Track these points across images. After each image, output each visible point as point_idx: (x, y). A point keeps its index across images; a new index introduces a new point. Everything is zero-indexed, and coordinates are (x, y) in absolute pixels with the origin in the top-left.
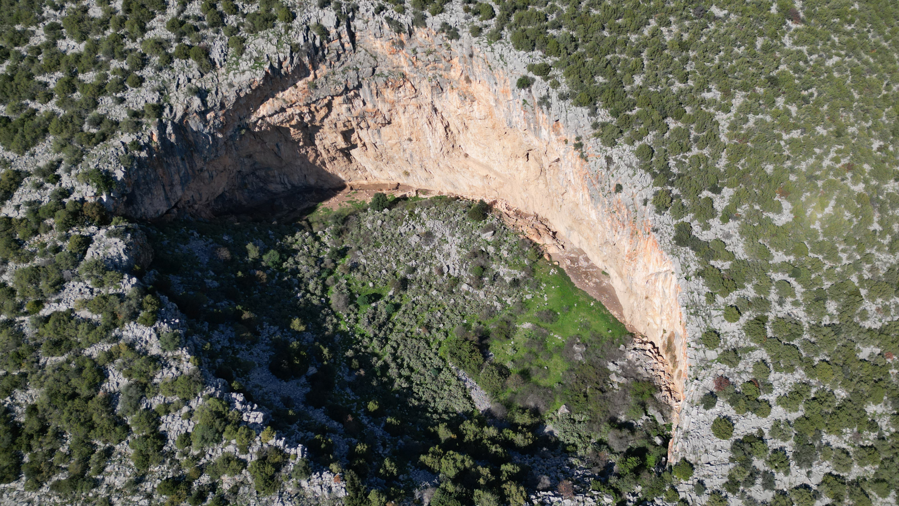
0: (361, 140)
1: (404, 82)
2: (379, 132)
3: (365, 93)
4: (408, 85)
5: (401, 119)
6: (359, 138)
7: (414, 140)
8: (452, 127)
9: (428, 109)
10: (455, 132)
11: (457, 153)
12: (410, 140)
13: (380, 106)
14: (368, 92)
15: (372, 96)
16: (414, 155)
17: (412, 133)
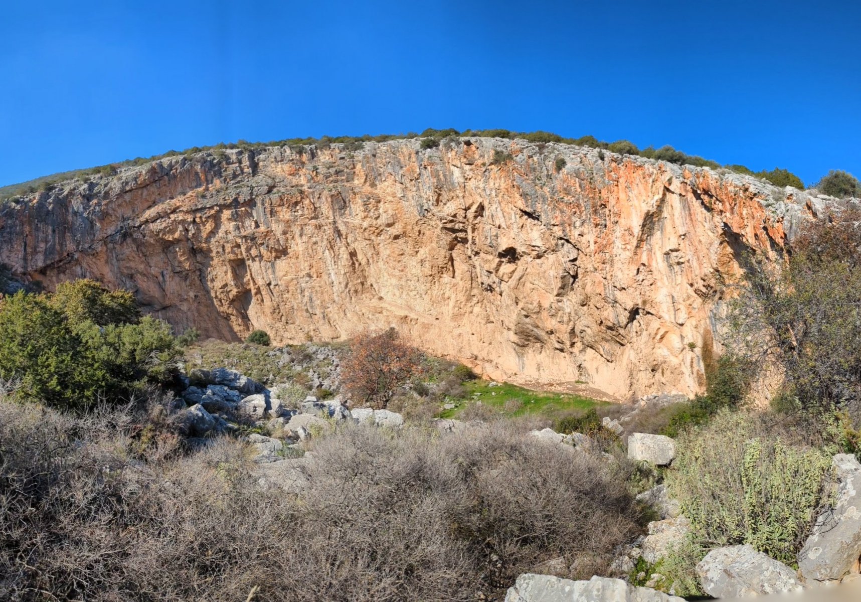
0: (254, 282)
1: (302, 198)
2: (273, 266)
3: (258, 213)
4: (307, 202)
5: (298, 246)
6: (253, 279)
7: (315, 276)
8: (360, 257)
9: (329, 230)
10: (364, 262)
11: (368, 295)
12: (309, 276)
13: (274, 226)
14: (261, 210)
15: (265, 215)
16: (314, 299)
17: (311, 266)
